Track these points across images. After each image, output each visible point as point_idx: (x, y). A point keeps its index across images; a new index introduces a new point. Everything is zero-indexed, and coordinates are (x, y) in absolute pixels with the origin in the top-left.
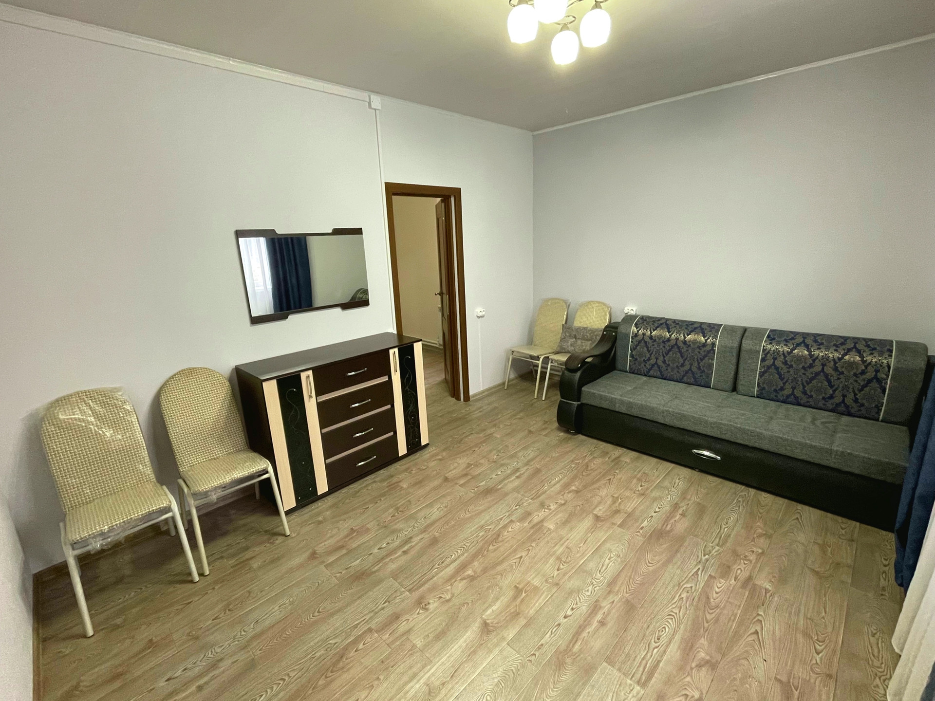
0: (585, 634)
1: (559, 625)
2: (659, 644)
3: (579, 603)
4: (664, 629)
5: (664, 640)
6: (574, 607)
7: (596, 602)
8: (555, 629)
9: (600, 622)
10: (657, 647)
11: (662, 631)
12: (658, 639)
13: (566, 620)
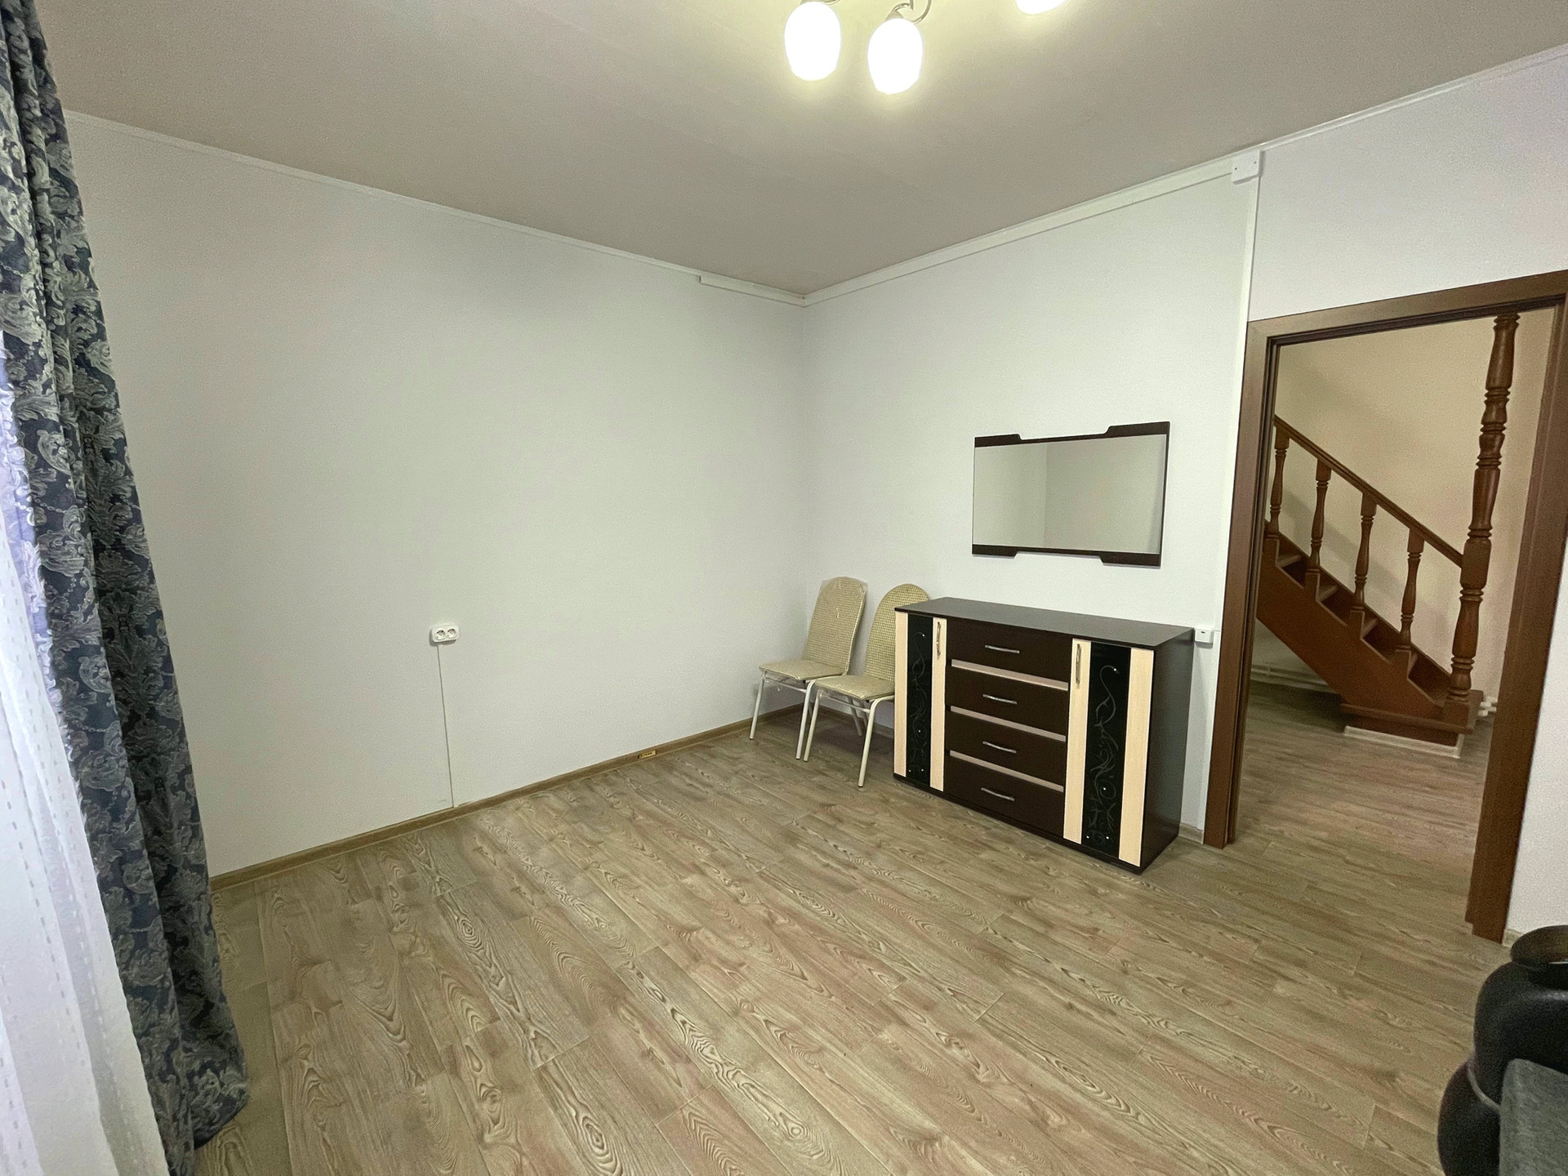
0: (638, 1026)
1: (664, 1000)
2: (581, 1123)
3: (692, 1033)
4: (599, 1144)
5: (585, 1137)
6: (688, 1026)
7: (688, 1058)
8: (660, 995)
9: (650, 1051)
10: (577, 1116)
11: (598, 1140)
12: (588, 1125)
13: (669, 1011)
